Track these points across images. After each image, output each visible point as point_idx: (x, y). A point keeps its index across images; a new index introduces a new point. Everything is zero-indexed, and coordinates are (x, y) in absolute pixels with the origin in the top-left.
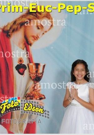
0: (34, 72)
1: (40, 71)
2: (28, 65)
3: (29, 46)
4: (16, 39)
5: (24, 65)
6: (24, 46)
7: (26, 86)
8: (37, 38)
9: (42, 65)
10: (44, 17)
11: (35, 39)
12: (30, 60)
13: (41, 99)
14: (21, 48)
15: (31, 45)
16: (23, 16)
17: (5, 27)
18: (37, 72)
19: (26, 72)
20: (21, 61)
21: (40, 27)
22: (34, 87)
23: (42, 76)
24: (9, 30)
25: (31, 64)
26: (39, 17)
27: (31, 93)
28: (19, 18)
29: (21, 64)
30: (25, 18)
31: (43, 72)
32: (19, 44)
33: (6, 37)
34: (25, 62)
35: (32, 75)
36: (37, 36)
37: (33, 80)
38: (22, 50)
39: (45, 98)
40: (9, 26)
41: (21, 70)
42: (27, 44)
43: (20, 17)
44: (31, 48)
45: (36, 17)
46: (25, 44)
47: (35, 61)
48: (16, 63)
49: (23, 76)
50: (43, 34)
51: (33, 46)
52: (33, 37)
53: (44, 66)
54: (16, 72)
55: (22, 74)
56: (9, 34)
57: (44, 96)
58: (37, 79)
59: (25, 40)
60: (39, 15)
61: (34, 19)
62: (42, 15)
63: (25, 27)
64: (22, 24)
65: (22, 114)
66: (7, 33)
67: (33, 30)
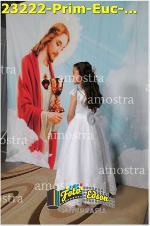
0: (55, 86)
1: (60, 86)
2: (51, 80)
3: (51, 63)
4: (42, 57)
5: (48, 81)
6: (48, 63)
7: (50, 100)
8: (57, 54)
9: (61, 79)
11: (56, 56)
12: (52, 76)
13: (61, 112)
14: (46, 65)
15: (52, 61)
16: (46, 36)
18: (57, 86)
19: (50, 86)
20: (45, 77)
21: (59, 44)
23: (61, 91)
25: (53, 79)
27: (53, 106)
28: (44, 38)
29: (46, 80)
31: (62, 86)
32: (44, 62)
33: (35, 57)
34: (49, 78)
35: (54, 90)
36: (57, 52)
37: (55, 94)
38: (46, 67)
39: (64, 111)
40: (37, 47)
41: (46, 85)
46: (48, 61)
47: (56, 77)
48: (42, 79)
49: (47, 90)
50: (62, 49)
51: (54, 62)
52: (54, 53)
53: (63, 80)
54: (42, 87)
55: (46, 88)
56: (37, 53)
57: (63, 109)
58: (58, 93)
60: (57, 32)
61: (55, 36)
62: (61, 32)
63: (48, 46)
64: (45, 43)
65: (47, 125)
66: (35, 53)
67: (54, 47)
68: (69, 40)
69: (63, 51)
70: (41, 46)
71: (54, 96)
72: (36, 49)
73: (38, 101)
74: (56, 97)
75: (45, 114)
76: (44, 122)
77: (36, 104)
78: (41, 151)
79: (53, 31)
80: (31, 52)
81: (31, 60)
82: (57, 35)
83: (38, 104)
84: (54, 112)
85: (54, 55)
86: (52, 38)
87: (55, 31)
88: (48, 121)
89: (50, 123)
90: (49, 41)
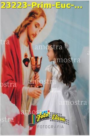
0: (35, 64)
1: (39, 63)
2: (30, 58)
3: (31, 43)
5: (28, 59)
6: (28, 43)
7: (30, 76)
8: (35, 35)
9: (39, 58)
10: (40, 16)
11: (34, 37)
13: (40, 87)
14: (26, 45)
15: (31, 42)
16: (26, 19)
17: (16, 30)
18: (36, 64)
20: (26, 56)
21: (37, 26)
22: (35, 77)
23: (40, 68)
24: (18, 32)
25: (32, 58)
26: (36, 17)
29: (26, 58)
30: (27, 20)
31: (41, 64)
32: (25, 42)
33: (17, 39)
35: (33, 67)
36: (36, 33)
37: (34, 71)
38: (26, 47)
39: (42, 86)
40: (18, 29)
42: (29, 42)
43: (24, 21)
44: (32, 44)
45: (35, 17)
46: (28, 42)
47: (35, 55)
48: (23, 58)
49: (27, 68)
50: (40, 31)
51: (33, 42)
52: (33, 35)
53: (41, 59)
54: (23, 65)
55: (27, 66)
57: (42, 84)
58: (36, 70)
59: (28, 39)
60: (36, 15)
61: (33, 19)
62: (39, 15)
63: (28, 28)
64: (26, 26)
65: (28, 99)
66: (17, 35)
67: (33, 29)
68: (45, 22)
69: (40, 32)
70: (22, 29)
71: (33, 73)
72: (18, 31)
73: (19, 77)
74: (35, 74)
75: (26, 89)
76: (24, 97)
77: (18, 80)
78: (22, 125)
79: (32, 14)
80: (13, 34)
81: (13, 41)
82: (35, 18)
83: (19, 81)
84: (34, 87)
85: (33, 36)
86: (31, 21)
87: (34, 15)
88: (28, 95)
89: (30, 97)
90: (29, 24)
